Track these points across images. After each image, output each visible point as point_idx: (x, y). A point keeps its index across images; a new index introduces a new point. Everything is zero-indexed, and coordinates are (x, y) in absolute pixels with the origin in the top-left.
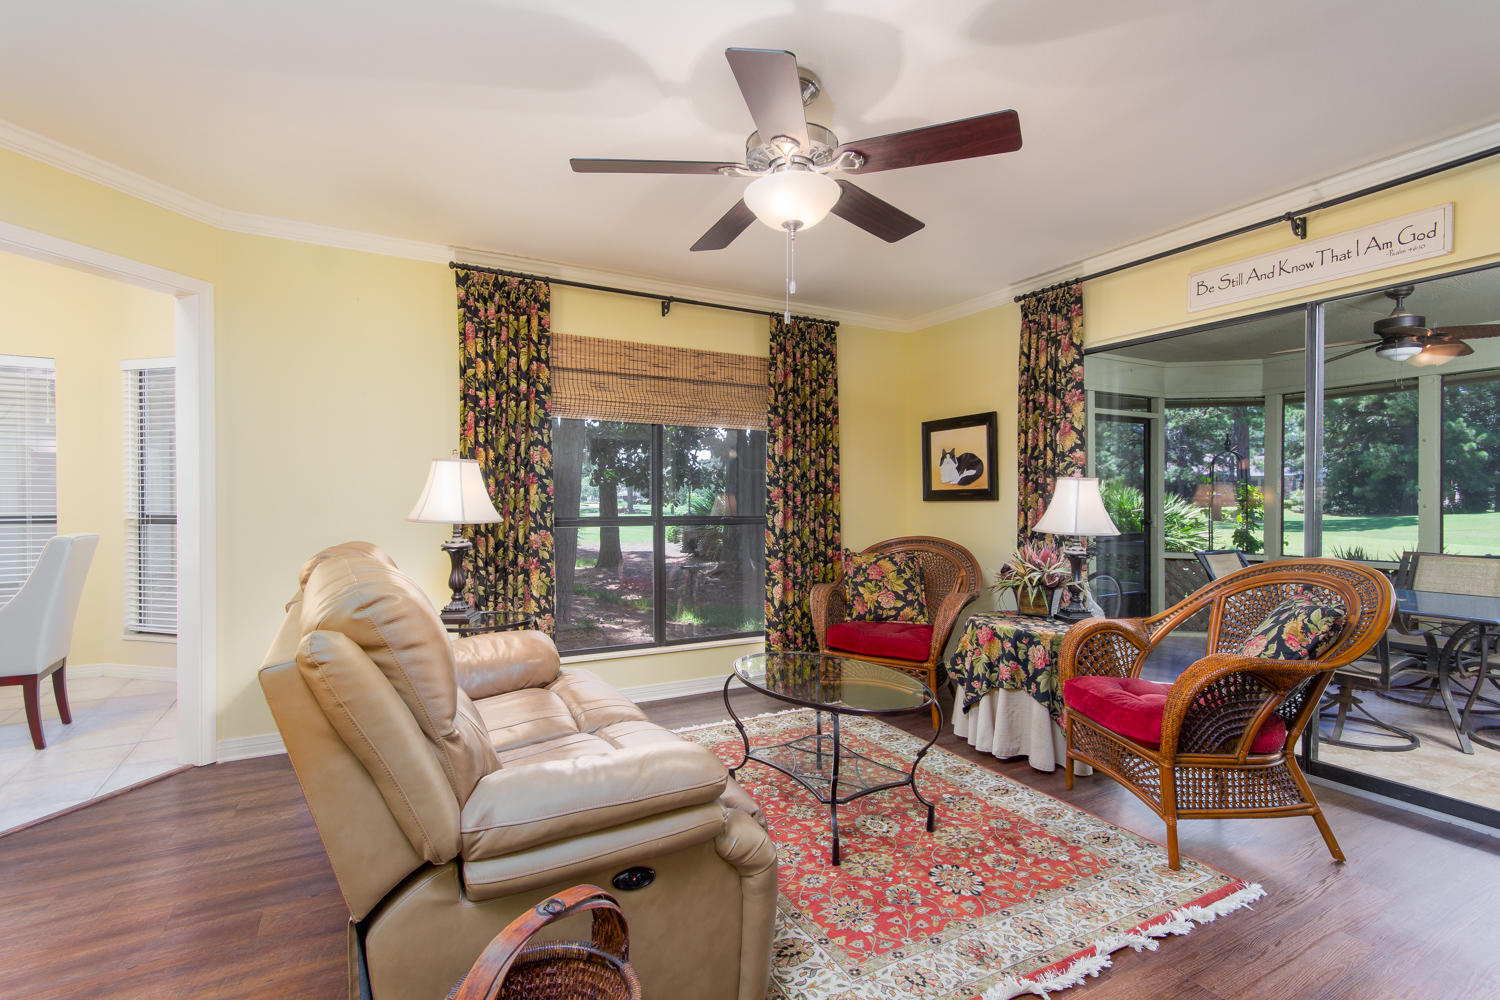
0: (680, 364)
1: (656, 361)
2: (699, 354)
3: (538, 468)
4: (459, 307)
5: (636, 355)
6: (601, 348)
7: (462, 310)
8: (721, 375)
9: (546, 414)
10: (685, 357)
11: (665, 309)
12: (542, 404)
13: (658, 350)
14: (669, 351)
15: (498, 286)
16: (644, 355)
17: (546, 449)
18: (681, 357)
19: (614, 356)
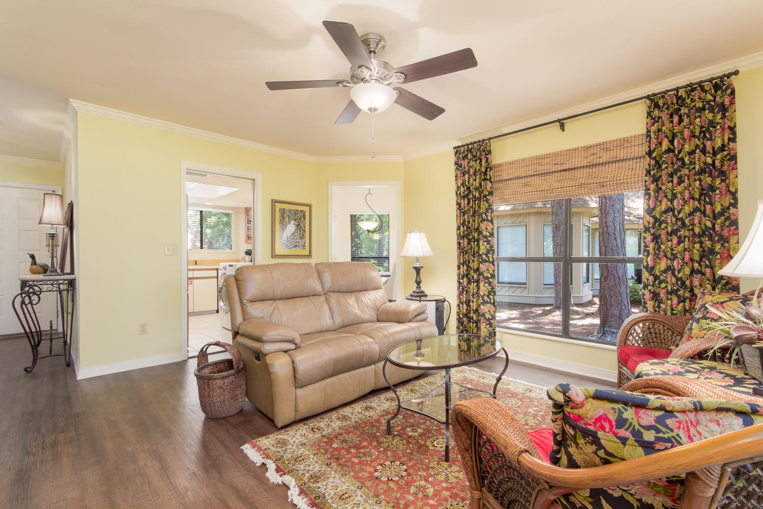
0: (573, 158)
1: (556, 161)
2: (588, 148)
3: (484, 233)
4: (455, 165)
5: (543, 162)
6: (523, 164)
7: (456, 166)
8: (606, 157)
9: (490, 205)
10: (577, 153)
11: (562, 127)
12: (487, 200)
13: (557, 154)
14: (565, 153)
15: (469, 151)
16: (548, 160)
17: (490, 223)
18: (574, 154)
19: (530, 166)
